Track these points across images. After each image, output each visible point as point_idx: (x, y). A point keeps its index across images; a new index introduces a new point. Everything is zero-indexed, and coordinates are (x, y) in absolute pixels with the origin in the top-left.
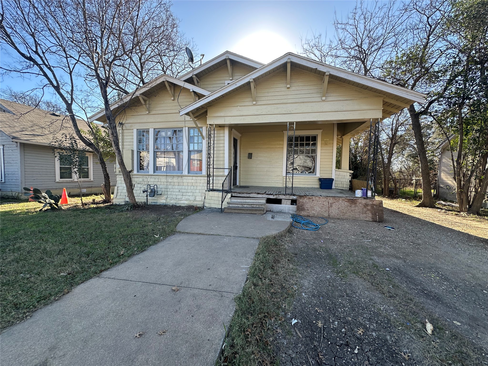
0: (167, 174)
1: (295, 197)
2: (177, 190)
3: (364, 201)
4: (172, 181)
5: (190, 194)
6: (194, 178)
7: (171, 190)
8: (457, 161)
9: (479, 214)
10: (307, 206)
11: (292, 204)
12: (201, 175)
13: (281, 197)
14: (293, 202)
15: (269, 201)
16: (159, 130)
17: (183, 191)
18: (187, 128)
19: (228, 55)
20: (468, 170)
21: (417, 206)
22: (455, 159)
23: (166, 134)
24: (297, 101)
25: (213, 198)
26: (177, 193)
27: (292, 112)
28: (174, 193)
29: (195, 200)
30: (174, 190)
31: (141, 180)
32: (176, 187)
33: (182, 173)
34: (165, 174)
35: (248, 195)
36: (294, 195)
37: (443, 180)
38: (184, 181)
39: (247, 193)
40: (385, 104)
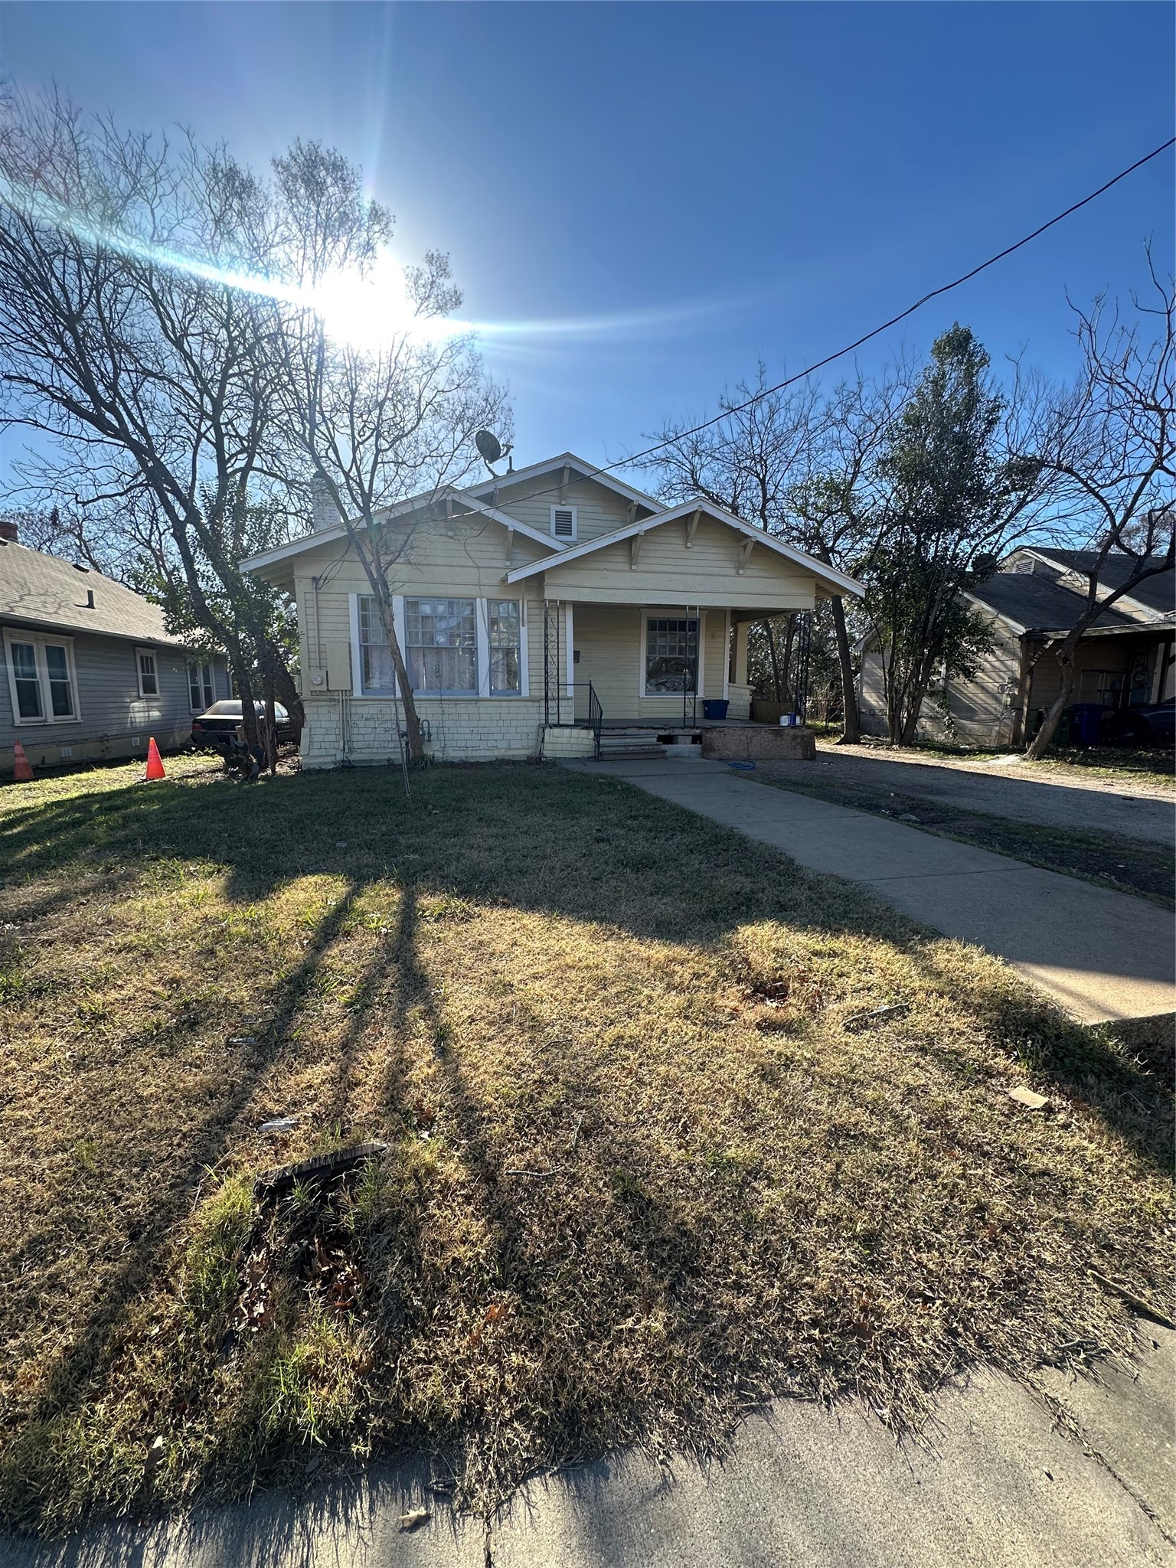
0: (444, 697)
1: (698, 731)
2: (468, 730)
3: (792, 732)
4: (453, 710)
5: (496, 737)
6: (504, 704)
7: (454, 730)
8: (889, 670)
9: (911, 746)
10: (717, 744)
11: (694, 742)
12: (518, 697)
13: (677, 732)
14: (696, 739)
15: (660, 738)
16: (415, 599)
17: (481, 730)
18: (485, 601)
19: (570, 461)
20: (900, 683)
21: (837, 744)
22: (887, 667)
23: (434, 609)
24: (701, 570)
25: (559, 740)
26: (467, 737)
27: (694, 589)
28: (461, 737)
29: (509, 748)
30: (460, 730)
31: (373, 710)
32: (464, 724)
33: (478, 694)
34: (439, 697)
35: (622, 732)
36: (697, 728)
37: (864, 700)
38: (482, 710)
39: (620, 728)
40: (818, 588)
